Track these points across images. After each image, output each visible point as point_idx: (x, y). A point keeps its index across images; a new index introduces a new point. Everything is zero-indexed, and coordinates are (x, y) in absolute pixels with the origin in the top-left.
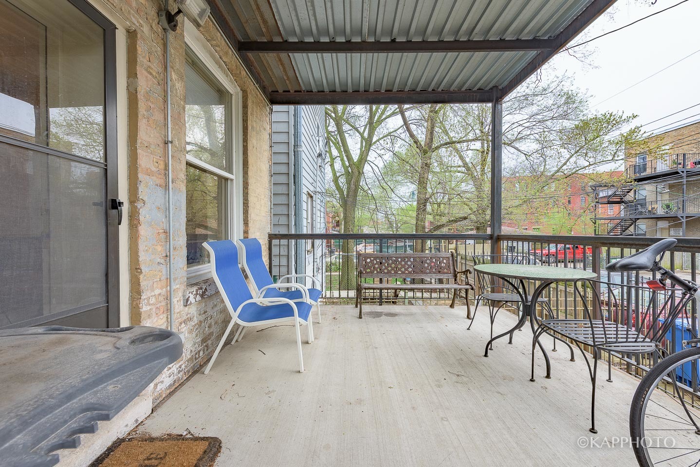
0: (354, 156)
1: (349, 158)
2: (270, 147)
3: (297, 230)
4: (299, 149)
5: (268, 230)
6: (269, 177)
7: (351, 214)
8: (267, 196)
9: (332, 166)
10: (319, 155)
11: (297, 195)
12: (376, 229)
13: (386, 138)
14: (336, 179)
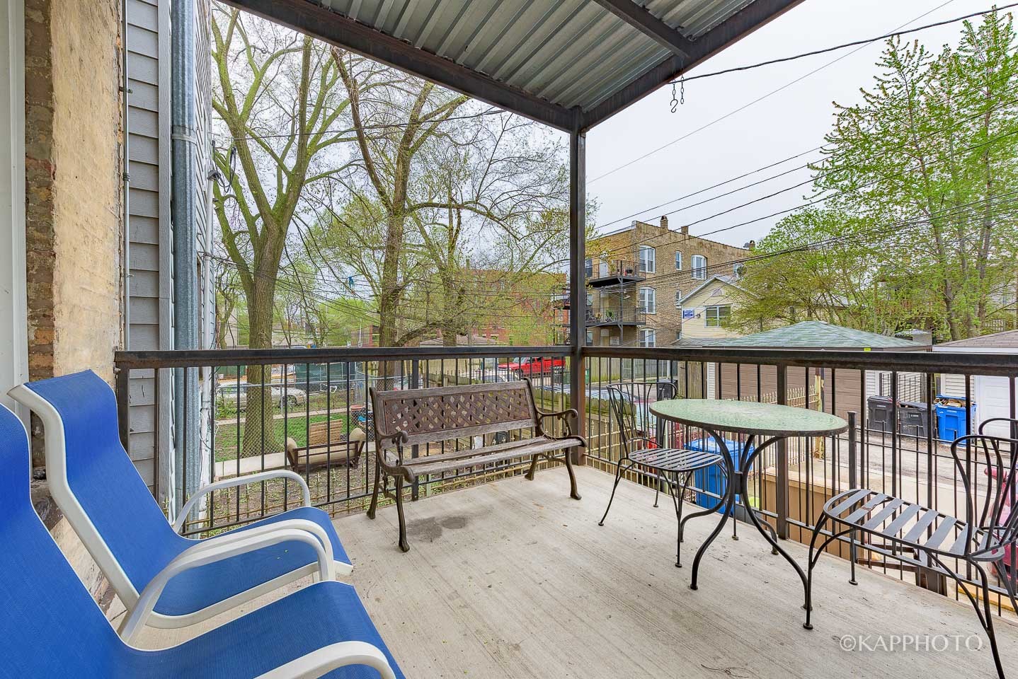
0: (269, 199)
1: (260, 199)
2: (120, 89)
3: (181, 339)
4: (186, 137)
5: (114, 339)
6: (117, 179)
7: (264, 309)
8: (111, 235)
9: (220, 211)
10: (214, 175)
11: (180, 251)
12: (288, 337)
13: (315, 182)
14: (229, 238)
